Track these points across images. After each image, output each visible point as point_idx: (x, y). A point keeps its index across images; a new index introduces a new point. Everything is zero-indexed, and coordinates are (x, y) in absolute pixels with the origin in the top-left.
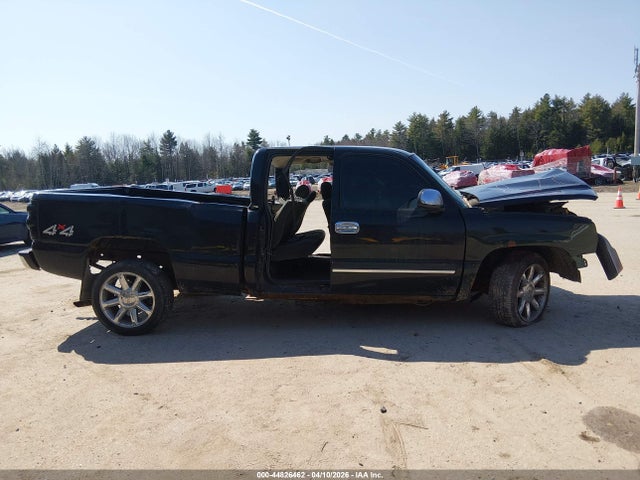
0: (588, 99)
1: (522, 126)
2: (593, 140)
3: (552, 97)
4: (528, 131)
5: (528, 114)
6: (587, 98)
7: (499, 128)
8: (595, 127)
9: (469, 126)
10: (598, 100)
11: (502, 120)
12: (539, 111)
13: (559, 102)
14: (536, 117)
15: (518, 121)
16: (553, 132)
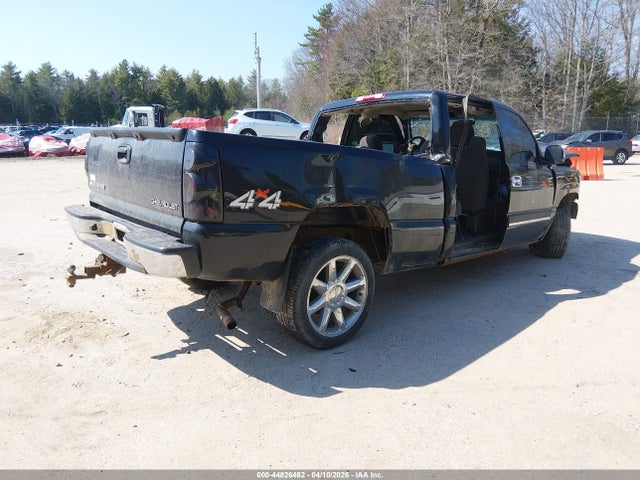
0: (165, 71)
1: (102, 89)
2: (172, 111)
3: (131, 64)
4: (109, 96)
5: (107, 79)
6: (163, 70)
7: (78, 89)
8: (173, 99)
9: (41, 83)
10: (175, 74)
11: (80, 81)
12: (119, 76)
13: (137, 71)
14: (117, 83)
15: (98, 84)
16: (135, 100)
